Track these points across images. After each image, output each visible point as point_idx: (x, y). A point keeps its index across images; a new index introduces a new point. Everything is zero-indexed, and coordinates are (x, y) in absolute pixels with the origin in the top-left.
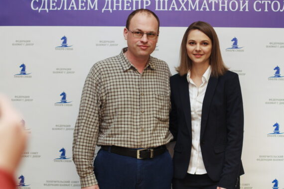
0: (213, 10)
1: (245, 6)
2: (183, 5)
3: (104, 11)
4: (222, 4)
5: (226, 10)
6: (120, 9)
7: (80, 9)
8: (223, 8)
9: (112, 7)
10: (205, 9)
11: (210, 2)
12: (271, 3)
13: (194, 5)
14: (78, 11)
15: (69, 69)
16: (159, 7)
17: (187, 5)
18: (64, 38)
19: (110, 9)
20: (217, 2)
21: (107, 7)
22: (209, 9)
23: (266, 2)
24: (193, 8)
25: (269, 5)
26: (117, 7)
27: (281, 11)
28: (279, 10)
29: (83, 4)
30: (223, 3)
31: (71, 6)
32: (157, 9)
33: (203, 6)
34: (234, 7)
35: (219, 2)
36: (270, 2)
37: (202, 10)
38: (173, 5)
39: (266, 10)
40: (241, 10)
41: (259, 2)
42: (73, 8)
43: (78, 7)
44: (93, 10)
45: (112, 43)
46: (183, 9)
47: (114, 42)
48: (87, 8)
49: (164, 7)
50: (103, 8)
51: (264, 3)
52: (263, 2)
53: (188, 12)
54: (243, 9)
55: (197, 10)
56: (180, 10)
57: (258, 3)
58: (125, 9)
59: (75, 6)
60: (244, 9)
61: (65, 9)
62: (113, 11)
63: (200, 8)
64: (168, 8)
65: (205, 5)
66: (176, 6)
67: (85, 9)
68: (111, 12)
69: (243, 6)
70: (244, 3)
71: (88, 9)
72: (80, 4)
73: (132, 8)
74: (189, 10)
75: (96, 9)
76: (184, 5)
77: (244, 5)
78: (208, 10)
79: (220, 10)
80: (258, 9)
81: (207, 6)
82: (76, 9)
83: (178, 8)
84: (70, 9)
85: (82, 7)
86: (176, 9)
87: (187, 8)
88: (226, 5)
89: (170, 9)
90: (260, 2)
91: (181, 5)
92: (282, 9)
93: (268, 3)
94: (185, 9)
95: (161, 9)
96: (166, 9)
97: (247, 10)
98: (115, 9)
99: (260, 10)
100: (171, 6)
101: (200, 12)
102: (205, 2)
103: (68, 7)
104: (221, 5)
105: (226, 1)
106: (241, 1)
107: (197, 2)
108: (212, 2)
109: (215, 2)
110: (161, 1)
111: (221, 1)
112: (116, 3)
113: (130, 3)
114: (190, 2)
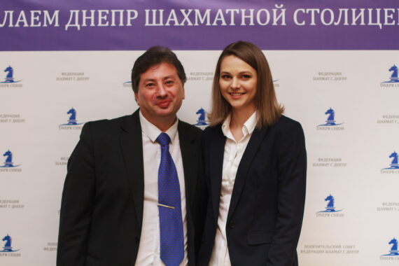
0: (232, 24)
1: (282, 17)
2: (186, 17)
3: (69, 28)
4: (246, 15)
5: (252, 23)
6: (92, 24)
7: (32, 25)
8: (247, 21)
9: (80, 22)
10: (219, 22)
11: (227, 11)
12: (321, 11)
13: (202, 17)
14: (29, 28)
15: (16, 116)
16: (151, 21)
17: (192, 17)
18: (9, 70)
19: (77, 25)
20: (238, 11)
21: (73, 22)
22: (226, 22)
23: (313, 10)
24: (202, 21)
25: (317, 16)
26: (88, 21)
27: (336, 24)
28: (333, 23)
29: (38, 18)
30: (247, 13)
31: (19, 20)
32: (147, 24)
33: (216, 19)
34: (263, 19)
35: (241, 12)
36: (318, 10)
37: (215, 24)
38: (172, 17)
39: (313, 23)
40: (275, 24)
42: (22, 24)
43: (29, 22)
44: (51, 27)
45: (81, 76)
46: (186, 23)
47: (83, 74)
48: (42, 24)
49: (158, 21)
50: (67, 23)
51: (310, 12)
52: (308, 10)
53: (193, 27)
54: (277, 22)
55: (208, 24)
56: (182, 24)
57: (300, 13)
58: (100, 24)
59: (25, 20)
60: (280, 21)
61: (11, 25)
62: (81, 27)
63: (212, 21)
64: (165, 22)
65: (219, 17)
66: (175, 19)
67: (39, 25)
68: (79, 29)
69: (277, 16)
70: (279, 12)
71: (45, 25)
72: (33, 18)
73: (111, 23)
74: (196, 24)
75: (57, 25)
76: (189, 17)
77: (280, 16)
78: (224, 23)
79: (243, 23)
80: (300, 21)
81: (222, 19)
82: (26, 25)
83: (180, 22)
84: (17, 25)
85: (36, 22)
86: (177, 24)
87: (193, 21)
88: (251, 17)
89: (168, 24)
90: (303, 10)
91: (183, 17)
92: (336, 22)
93: (316, 12)
94: (190, 24)
95: (154, 24)
96: (161, 24)
97: (283, 23)
98: (84, 24)
99: (304, 23)
100: (169, 19)
101: (211, 27)
102: (220, 11)
103: (14, 23)
104: (243, 17)
105: (252, 11)
106: (275, 11)
107: (208, 12)
108: (230, 12)
109: (235, 12)
110: (154, 11)
111: (243, 11)
112: (87, 16)
113: (108, 15)
114: (197, 12)
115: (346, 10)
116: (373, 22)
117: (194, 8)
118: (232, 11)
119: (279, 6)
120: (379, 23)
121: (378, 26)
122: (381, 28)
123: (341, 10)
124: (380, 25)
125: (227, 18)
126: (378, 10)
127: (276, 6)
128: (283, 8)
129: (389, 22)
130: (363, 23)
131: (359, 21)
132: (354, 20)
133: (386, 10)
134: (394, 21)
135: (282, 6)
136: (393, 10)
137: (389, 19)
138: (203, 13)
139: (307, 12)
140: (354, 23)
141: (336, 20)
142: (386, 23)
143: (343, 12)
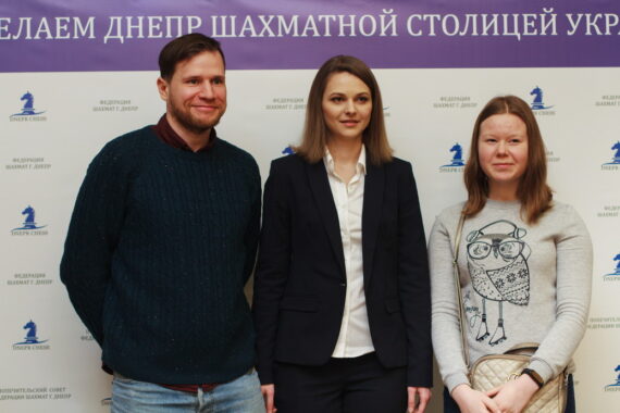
3: (108, 40)
7: (58, 36)
9: (124, 33)
13: (287, 27)
14: (54, 41)
15: (38, 160)
18: (28, 97)
19: (120, 36)
21: (114, 32)
29: (66, 27)
31: (39, 30)
41: (417, 18)
42: (43, 35)
43: (53, 33)
48: (73, 35)
50: (105, 34)
59: (47, 30)
61: (29, 37)
67: (68, 36)
71: (75, 37)
72: (59, 27)
73: (165, 34)
75: (92, 36)
82: (49, 37)
84: (37, 37)
85: (63, 33)
103: (33, 33)
110: (224, 18)
112: (132, 24)
113: (161, 23)
116: (509, 31)
117: (276, 14)
123: (468, 16)
127: (384, 11)
131: (491, 30)
137: (529, 27)
138: (288, 21)
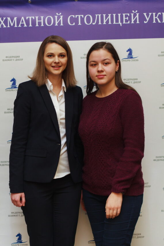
0: (31, 25)
1: (60, 21)
2: (2, 22)
4: (38, 20)
5: (42, 25)
8: (40, 23)
10: (23, 25)
11: (27, 18)
12: (84, 17)
13: (12, 23)
17: (6, 22)
20: (33, 18)
22: (27, 25)
23: (79, 16)
24: (12, 25)
25: (82, 19)
27: (93, 24)
28: (92, 23)
30: (40, 19)
33: (21, 23)
34: (49, 22)
35: (35, 18)
37: (20, 26)
39: (80, 24)
40: (56, 25)
41: (72, 17)
46: (2, 26)
51: (78, 17)
52: (76, 16)
53: (7, 28)
55: (16, 26)
60: (59, 23)
63: (18, 25)
65: (22, 22)
69: (58, 21)
70: (59, 17)
74: (9, 26)
76: (4, 22)
77: (60, 19)
78: (25, 26)
79: (37, 25)
80: (72, 23)
81: (24, 23)
87: (6, 25)
88: (42, 21)
90: (74, 16)
92: (94, 23)
93: (81, 17)
94: (5, 26)
97: (62, 24)
99: (74, 24)
101: (18, 28)
102: (23, 18)
105: (42, 17)
106: (56, 17)
107: (15, 18)
108: (29, 19)
109: (32, 18)
111: (37, 17)
114: (9, 19)
115: (100, 15)
118: (30, 18)
119: (59, 14)
120: (120, 23)
121: (119, 24)
122: (121, 25)
124: (121, 24)
125: (27, 22)
126: (119, 15)
128: (61, 15)
129: (125, 22)
130: (110, 23)
132: (105, 21)
133: (124, 15)
134: (129, 21)
135: (60, 14)
136: (128, 14)
139: (76, 17)
140: (105, 23)
141: (93, 21)
142: (124, 23)
143: (98, 16)
